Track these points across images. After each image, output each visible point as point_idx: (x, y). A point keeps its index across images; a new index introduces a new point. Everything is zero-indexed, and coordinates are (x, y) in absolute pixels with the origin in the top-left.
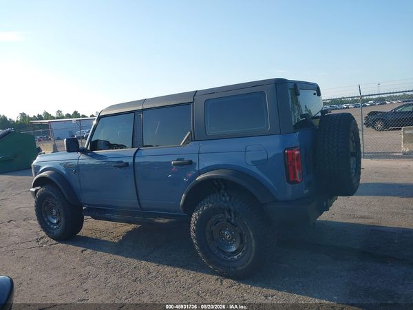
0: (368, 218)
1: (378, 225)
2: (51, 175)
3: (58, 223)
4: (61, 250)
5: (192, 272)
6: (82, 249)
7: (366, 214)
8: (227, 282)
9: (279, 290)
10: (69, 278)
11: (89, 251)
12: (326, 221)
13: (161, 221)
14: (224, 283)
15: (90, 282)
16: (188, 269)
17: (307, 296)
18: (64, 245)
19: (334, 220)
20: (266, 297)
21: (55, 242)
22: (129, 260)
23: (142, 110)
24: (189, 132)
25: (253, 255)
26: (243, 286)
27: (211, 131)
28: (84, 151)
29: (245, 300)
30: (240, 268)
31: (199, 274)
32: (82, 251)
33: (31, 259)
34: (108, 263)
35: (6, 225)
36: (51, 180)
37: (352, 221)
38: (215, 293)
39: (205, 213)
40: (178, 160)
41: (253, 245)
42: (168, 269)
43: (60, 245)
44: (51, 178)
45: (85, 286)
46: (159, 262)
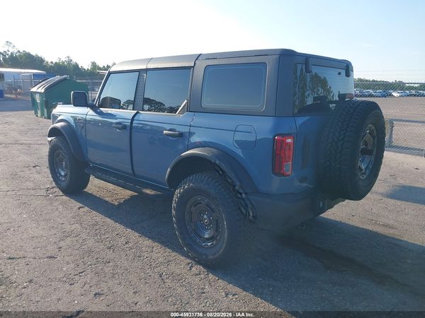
0: (391, 227)
1: (399, 238)
2: (63, 127)
3: (65, 175)
4: (62, 203)
5: (168, 250)
6: (81, 205)
7: (391, 222)
8: (197, 268)
9: (244, 289)
10: (53, 231)
11: (86, 209)
12: (340, 222)
13: (148, 191)
14: (194, 269)
15: (68, 241)
16: (167, 246)
17: (271, 303)
18: (68, 198)
19: (351, 223)
20: (227, 295)
21: (61, 193)
22: (118, 225)
23: (147, 70)
24: (186, 101)
25: (224, 245)
26: (211, 276)
27: (206, 103)
28: (93, 107)
29: (204, 293)
30: (212, 257)
31: (174, 254)
32: (79, 208)
33: (32, 206)
34: (97, 224)
35: (30, 169)
36: (61, 132)
37: (370, 228)
38: (178, 278)
39: (186, 191)
40: (170, 130)
41: (226, 235)
42: (148, 242)
43: (65, 197)
44: (62, 130)
45: (62, 244)
46: (143, 234)
